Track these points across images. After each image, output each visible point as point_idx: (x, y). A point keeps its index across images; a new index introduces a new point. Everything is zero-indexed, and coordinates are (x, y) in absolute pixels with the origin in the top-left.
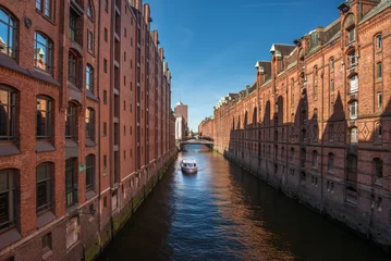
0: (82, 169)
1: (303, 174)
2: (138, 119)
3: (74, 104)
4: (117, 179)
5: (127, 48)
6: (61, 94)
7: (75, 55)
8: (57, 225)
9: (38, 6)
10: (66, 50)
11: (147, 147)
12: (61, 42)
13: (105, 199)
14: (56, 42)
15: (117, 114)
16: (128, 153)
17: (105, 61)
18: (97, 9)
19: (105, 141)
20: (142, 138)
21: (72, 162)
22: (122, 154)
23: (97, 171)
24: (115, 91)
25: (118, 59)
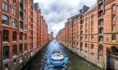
0: (24, 46)
1: (72, 46)
2: (38, 35)
3: (21, 33)
4: (32, 48)
5: (35, 20)
6: (18, 31)
7: (22, 22)
8: (17, 58)
9: (13, 13)
10: (19, 21)
11: (40, 41)
12: (18, 20)
13: (29, 52)
14: (17, 20)
15: (32, 34)
16: (35, 43)
17: (29, 23)
18: (27, 12)
19: (29, 40)
20: (39, 39)
21: (21, 45)
22: (33, 43)
23: (27, 47)
24: (32, 29)
25: (32, 22)
